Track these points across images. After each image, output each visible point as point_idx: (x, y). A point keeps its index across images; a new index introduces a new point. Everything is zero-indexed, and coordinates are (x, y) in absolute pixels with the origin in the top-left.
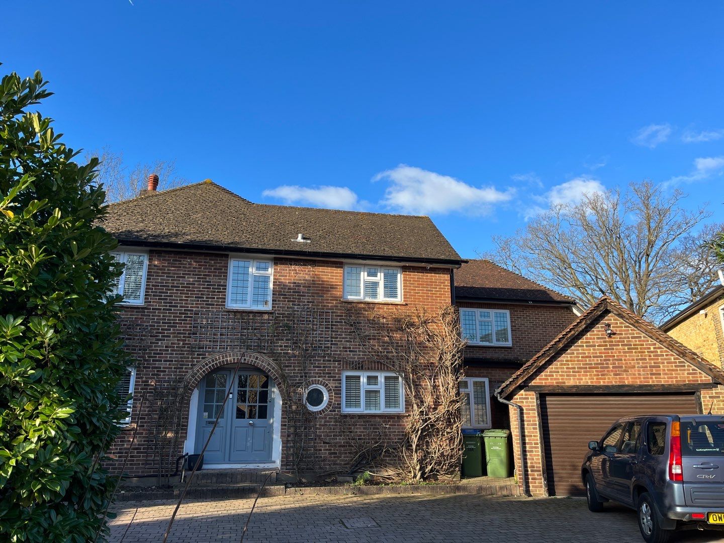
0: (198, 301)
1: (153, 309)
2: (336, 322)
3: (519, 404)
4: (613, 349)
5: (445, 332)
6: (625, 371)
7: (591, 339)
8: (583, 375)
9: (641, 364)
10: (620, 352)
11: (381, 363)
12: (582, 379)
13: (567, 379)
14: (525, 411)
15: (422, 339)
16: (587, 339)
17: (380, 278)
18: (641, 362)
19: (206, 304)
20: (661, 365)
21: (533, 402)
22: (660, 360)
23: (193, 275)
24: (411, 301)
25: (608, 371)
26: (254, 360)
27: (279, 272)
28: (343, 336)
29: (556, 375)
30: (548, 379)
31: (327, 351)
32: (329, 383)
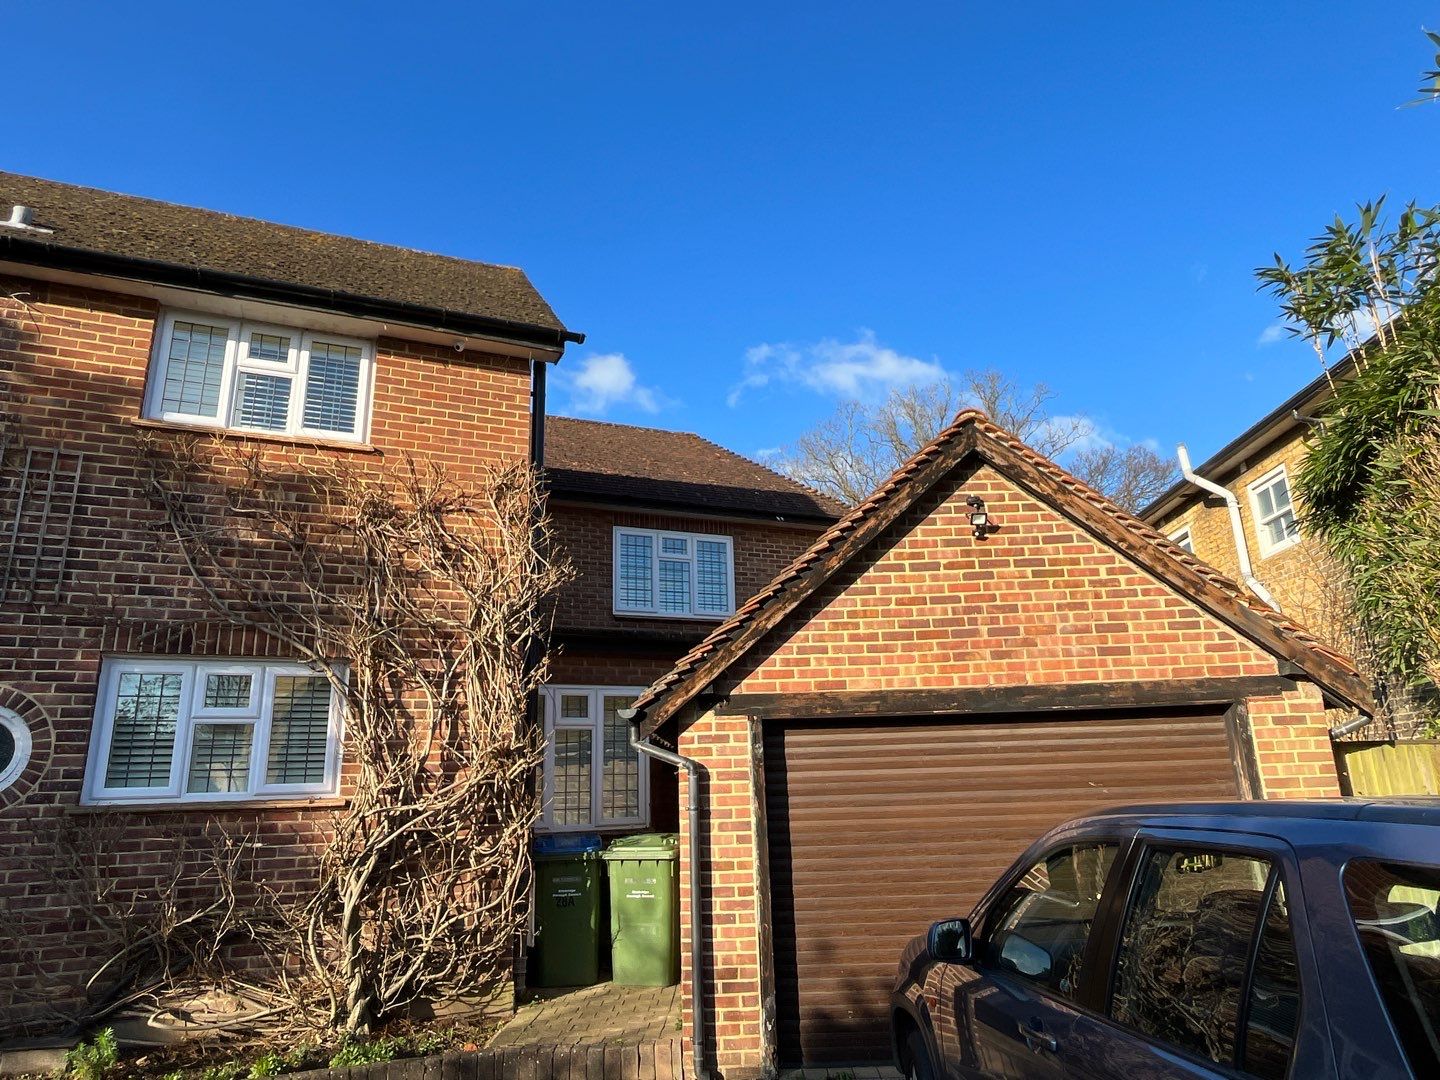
2: (99, 491)
3: (696, 759)
4: (991, 576)
5: (503, 544)
6: (1026, 643)
7: (925, 544)
8: (901, 660)
9: (1072, 622)
10: (1010, 586)
11: (263, 635)
12: (896, 672)
13: (849, 673)
14: (713, 782)
15: (420, 561)
16: (913, 544)
17: (296, 365)
18: (1071, 614)
20: (1130, 624)
21: (743, 751)
22: (1126, 609)
24: (397, 443)
25: (975, 645)
28: (125, 539)
29: (818, 661)
30: (790, 674)
31: (50, 586)
32: (41, 700)
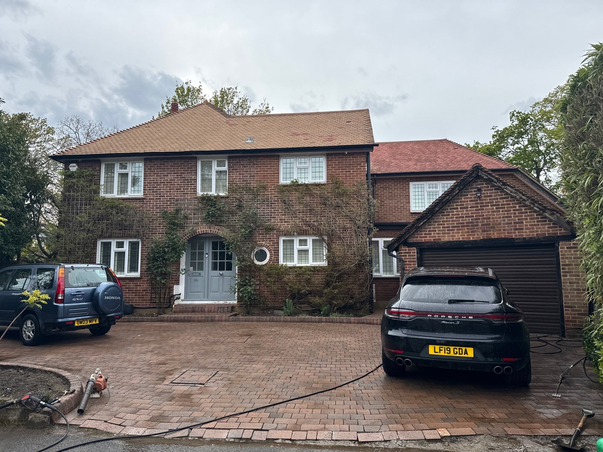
0: (178, 191)
1: (149, 199)
2: (274, 201)
3: (403, 257)
4: (483, 209)
6: (492, 227)
7: (464, 202)
8: (456, 233)
9: (506, 221)
10: (489, 212)
12: (455, 236)
13: (442, 237)
14: (407, 263)
16: (461, 202)
18: (506, 219)
19: (183, 194)
20: (524, 221)
21: (414, 255)
22: (524, 217)
23: (174, 173)
25: (477, 228)
26: (217, 231)
27: (232, 167)
28: (280, 211)
29: (434, 234)
30: (427, 237)
31: (268, 222)
32: (270, 245)
